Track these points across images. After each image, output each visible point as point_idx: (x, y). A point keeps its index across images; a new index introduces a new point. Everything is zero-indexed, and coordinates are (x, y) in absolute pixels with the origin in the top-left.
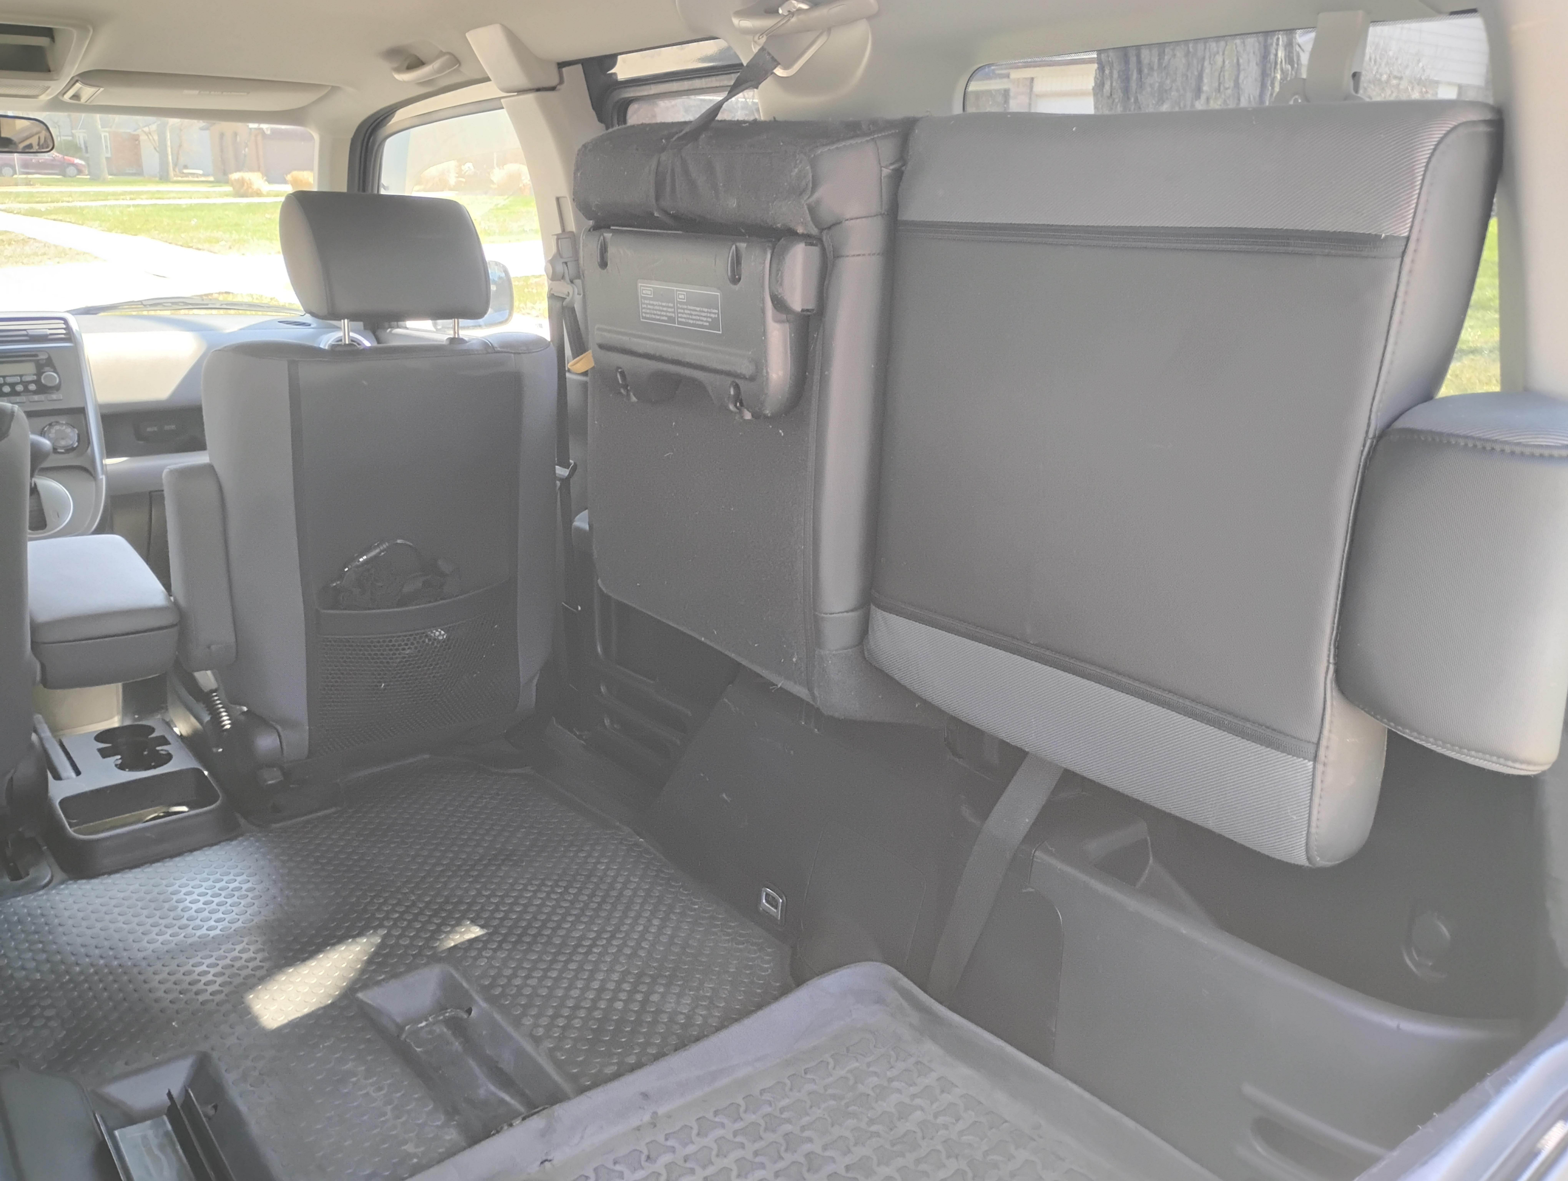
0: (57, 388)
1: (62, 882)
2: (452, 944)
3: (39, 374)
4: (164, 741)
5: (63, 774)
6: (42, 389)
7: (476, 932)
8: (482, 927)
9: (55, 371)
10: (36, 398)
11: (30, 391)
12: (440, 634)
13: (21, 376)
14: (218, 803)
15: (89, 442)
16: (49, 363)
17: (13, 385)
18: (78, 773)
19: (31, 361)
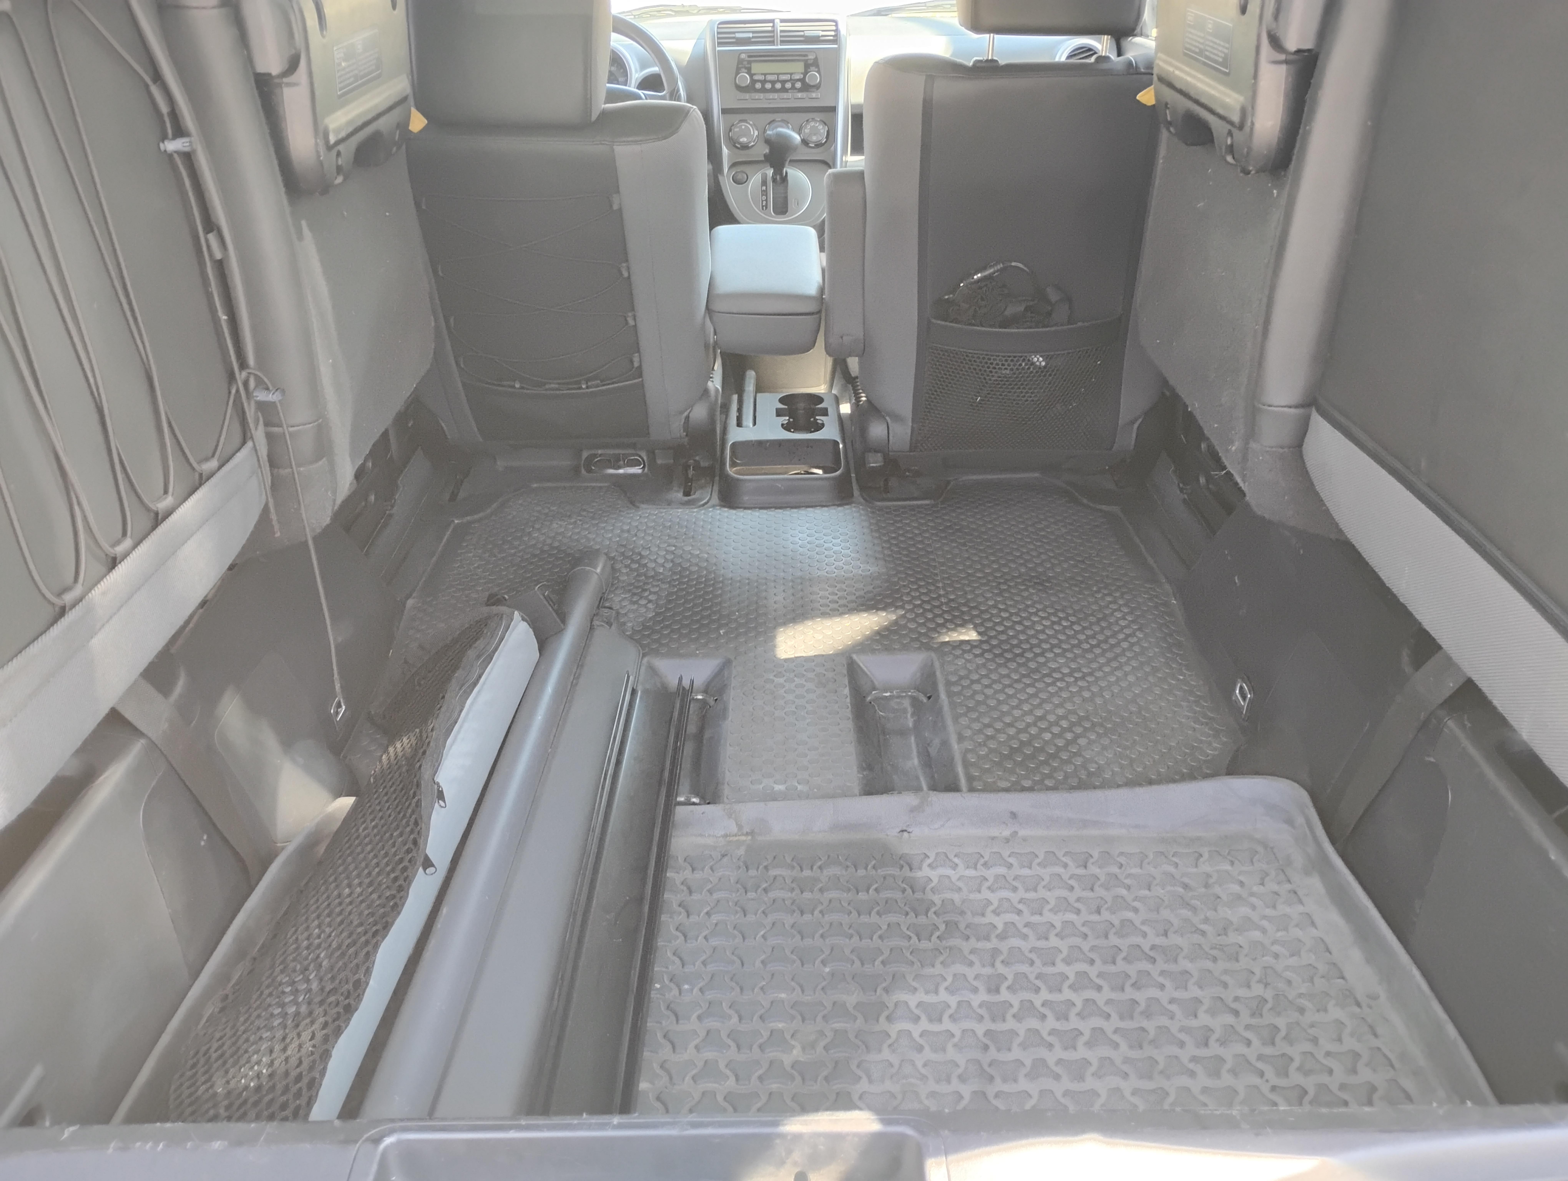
0: (817, 87)
1: (714, 506)
2: (947, 639)
3: (805, 73)
4: (825, 413)
5: (744, 423)
6: (807, 88)
7: (972, 635)
8: (979, 633)
9: (819, 72)
10: (800, 95)
11: (796, 89)
12: (1039, 360)
13: (791, 74)
14: (838, 473)
15: (835, 140)
16: (815, 64)
17: (783, 82)
18: (755, 424)
19: (798, 60)
